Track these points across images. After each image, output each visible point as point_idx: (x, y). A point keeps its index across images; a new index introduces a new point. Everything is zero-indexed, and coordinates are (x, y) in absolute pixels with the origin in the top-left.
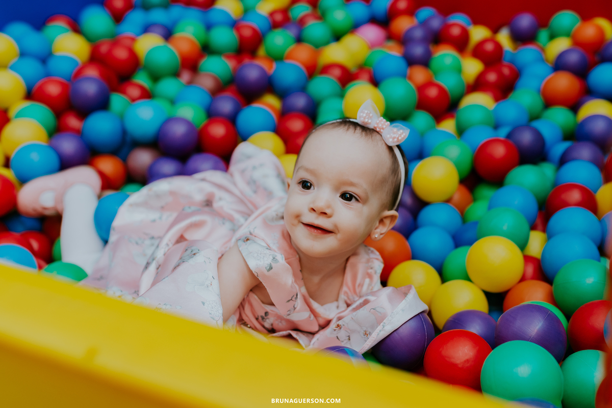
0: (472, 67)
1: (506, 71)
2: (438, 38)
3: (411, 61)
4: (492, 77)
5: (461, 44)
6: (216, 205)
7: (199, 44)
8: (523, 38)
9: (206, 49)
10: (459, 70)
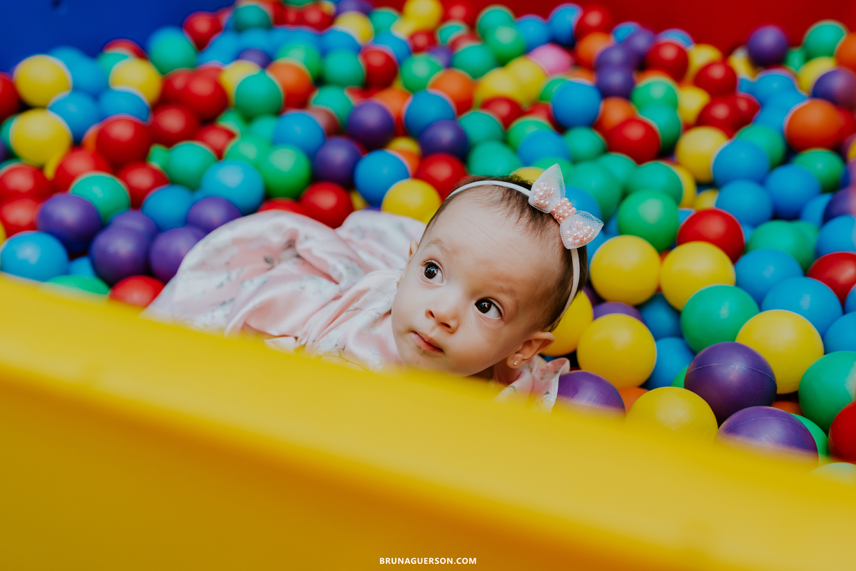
0: (693, 100)
1: (743, 105)
2: (644, 63)
3: (606, 93)
4: (721, 111)
5: (678, 69)
6: (301, 247)
7: (310, 76)
8: (765, 61)
9: (320, 81)
10: (675, 105)
